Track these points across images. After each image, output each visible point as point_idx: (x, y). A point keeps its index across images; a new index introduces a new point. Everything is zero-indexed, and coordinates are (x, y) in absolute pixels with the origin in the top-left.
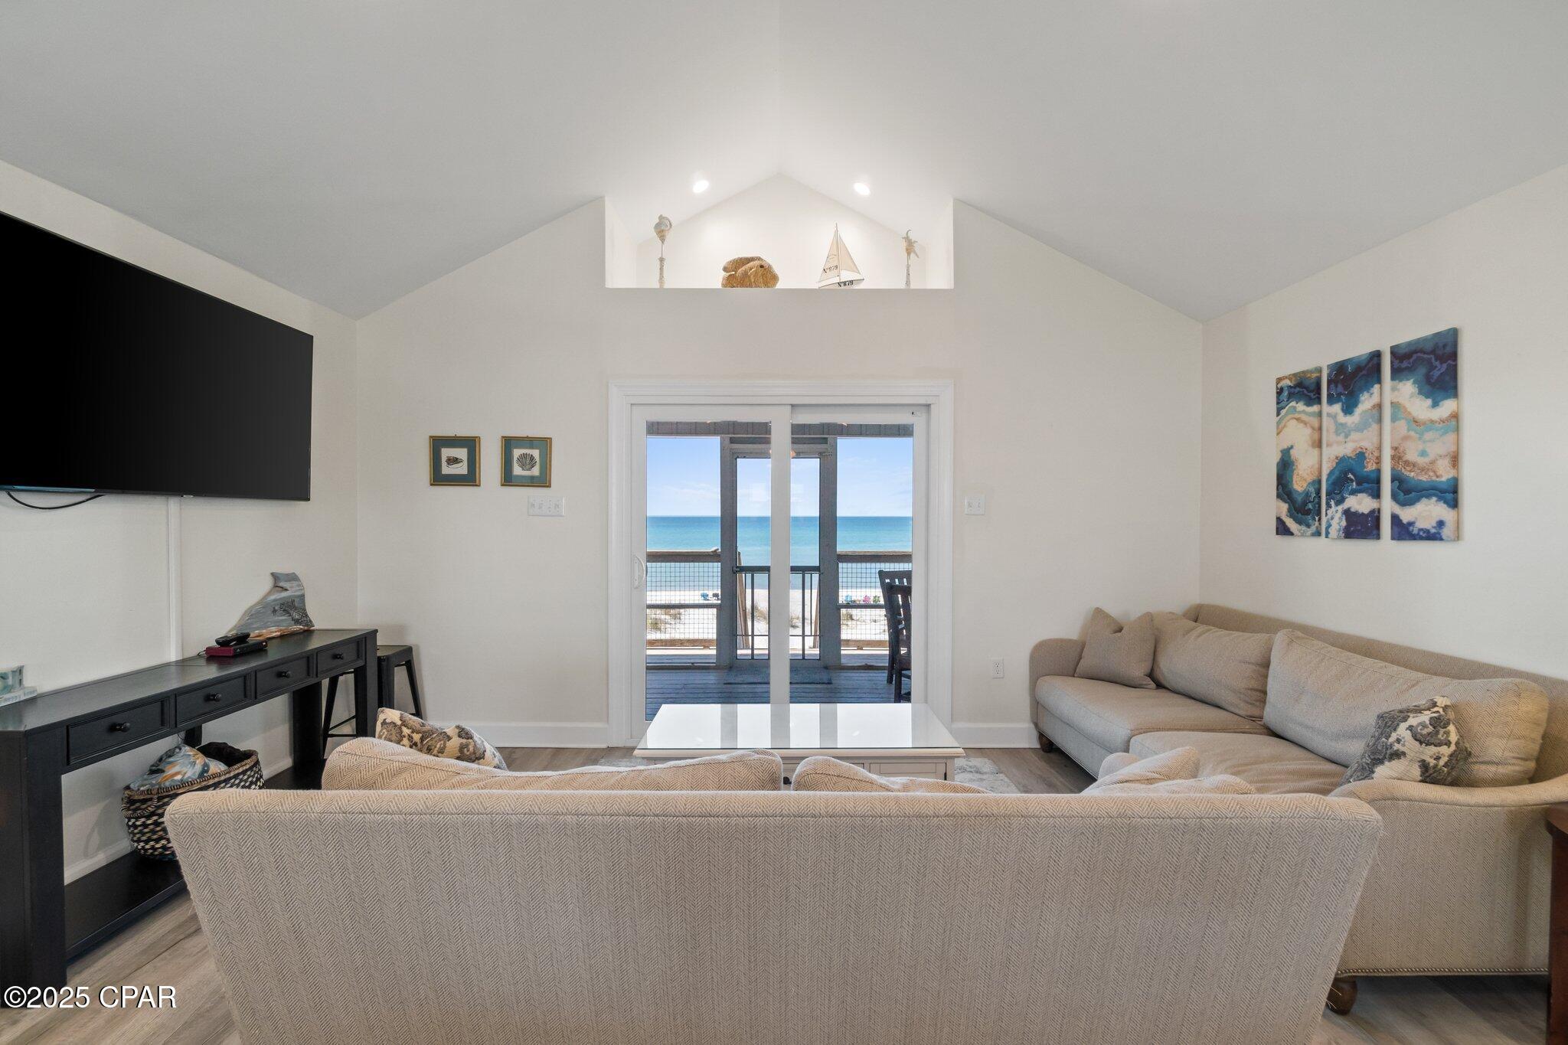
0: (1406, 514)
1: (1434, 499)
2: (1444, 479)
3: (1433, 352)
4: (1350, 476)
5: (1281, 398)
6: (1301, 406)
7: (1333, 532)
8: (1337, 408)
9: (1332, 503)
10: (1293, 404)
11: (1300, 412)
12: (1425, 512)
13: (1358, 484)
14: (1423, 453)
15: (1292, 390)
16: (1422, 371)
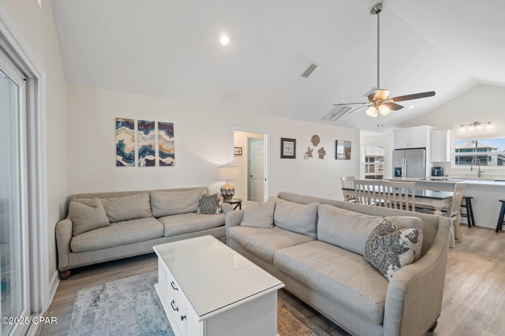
0: (164, 160)
1: (170, 157)
2: (172, 153)
3: (169, 126)
4: (147, 150)
5: (118, 124)
6: (127, 129)
7: (141, 165)
8: (142, 132)
9: (141, 157)
10: (124, 127)
11: (127, 130)
12: (168, 160)
13: (149, 153)
14: (167, 147)
15: (124, 123)
16: (167, 130)
